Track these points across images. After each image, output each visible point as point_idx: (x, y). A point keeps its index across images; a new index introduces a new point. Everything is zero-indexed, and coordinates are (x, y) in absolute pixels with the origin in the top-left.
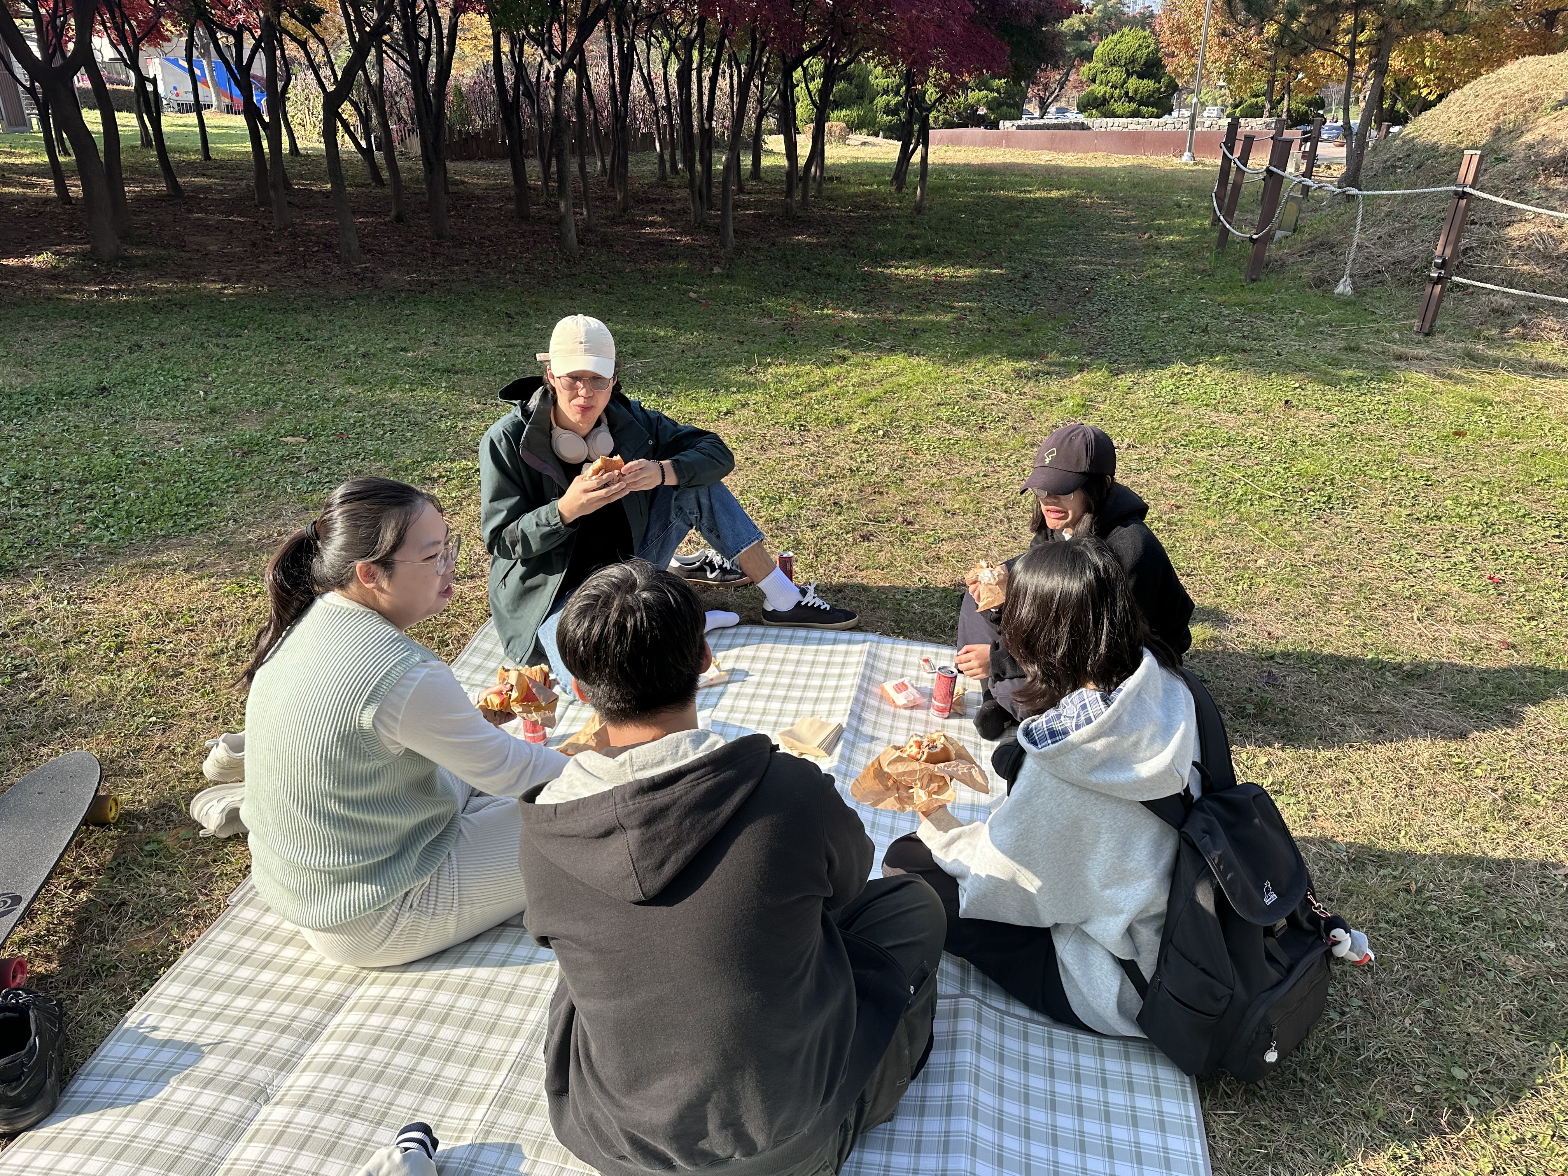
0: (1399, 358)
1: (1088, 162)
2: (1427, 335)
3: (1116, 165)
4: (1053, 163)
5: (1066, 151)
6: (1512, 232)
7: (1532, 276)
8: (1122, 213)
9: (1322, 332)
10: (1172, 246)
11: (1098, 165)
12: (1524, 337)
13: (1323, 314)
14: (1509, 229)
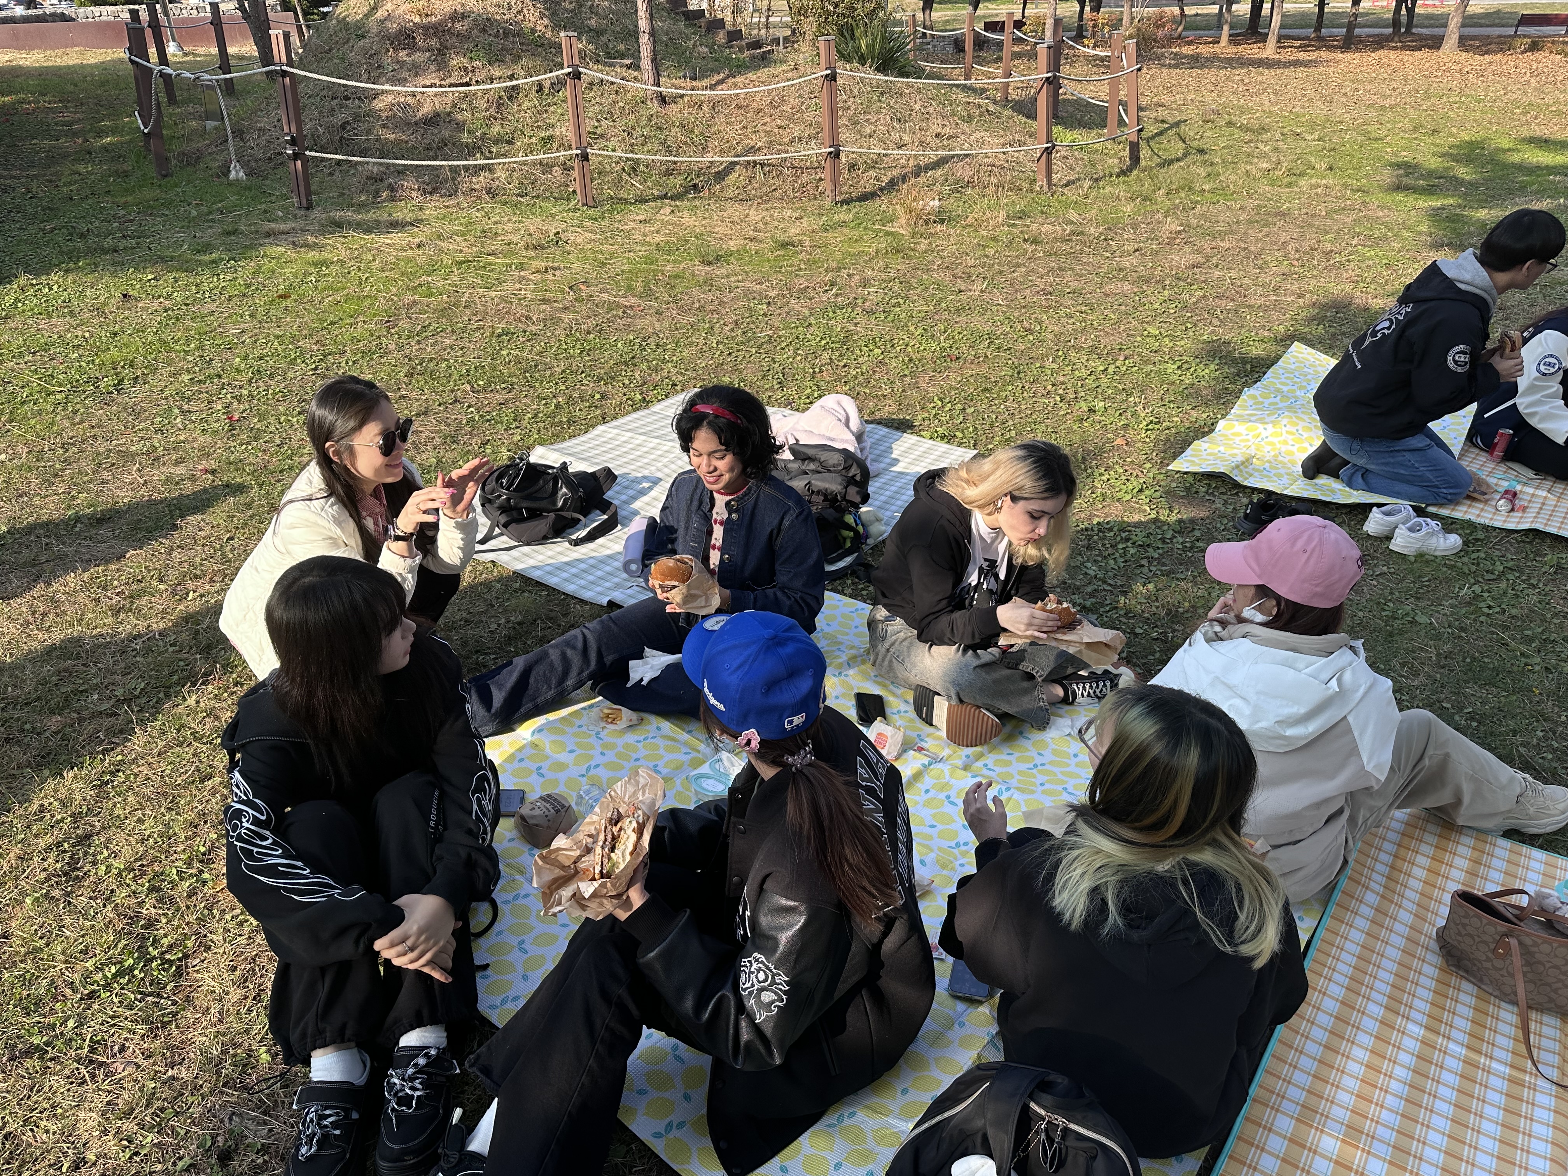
0: (268, 235)
1: (59, 60)
2: (307, 209)
3: (92, 61)
4: (15, 63)
5: (32, 48)
6: (378, 104)
7: (397, 143)
8: (68, 116)
9: (212, 221)
10: (105, 149)
11: (71, 63)
12: (392, 199)
13: (221, 201)
14: (375, 102)
